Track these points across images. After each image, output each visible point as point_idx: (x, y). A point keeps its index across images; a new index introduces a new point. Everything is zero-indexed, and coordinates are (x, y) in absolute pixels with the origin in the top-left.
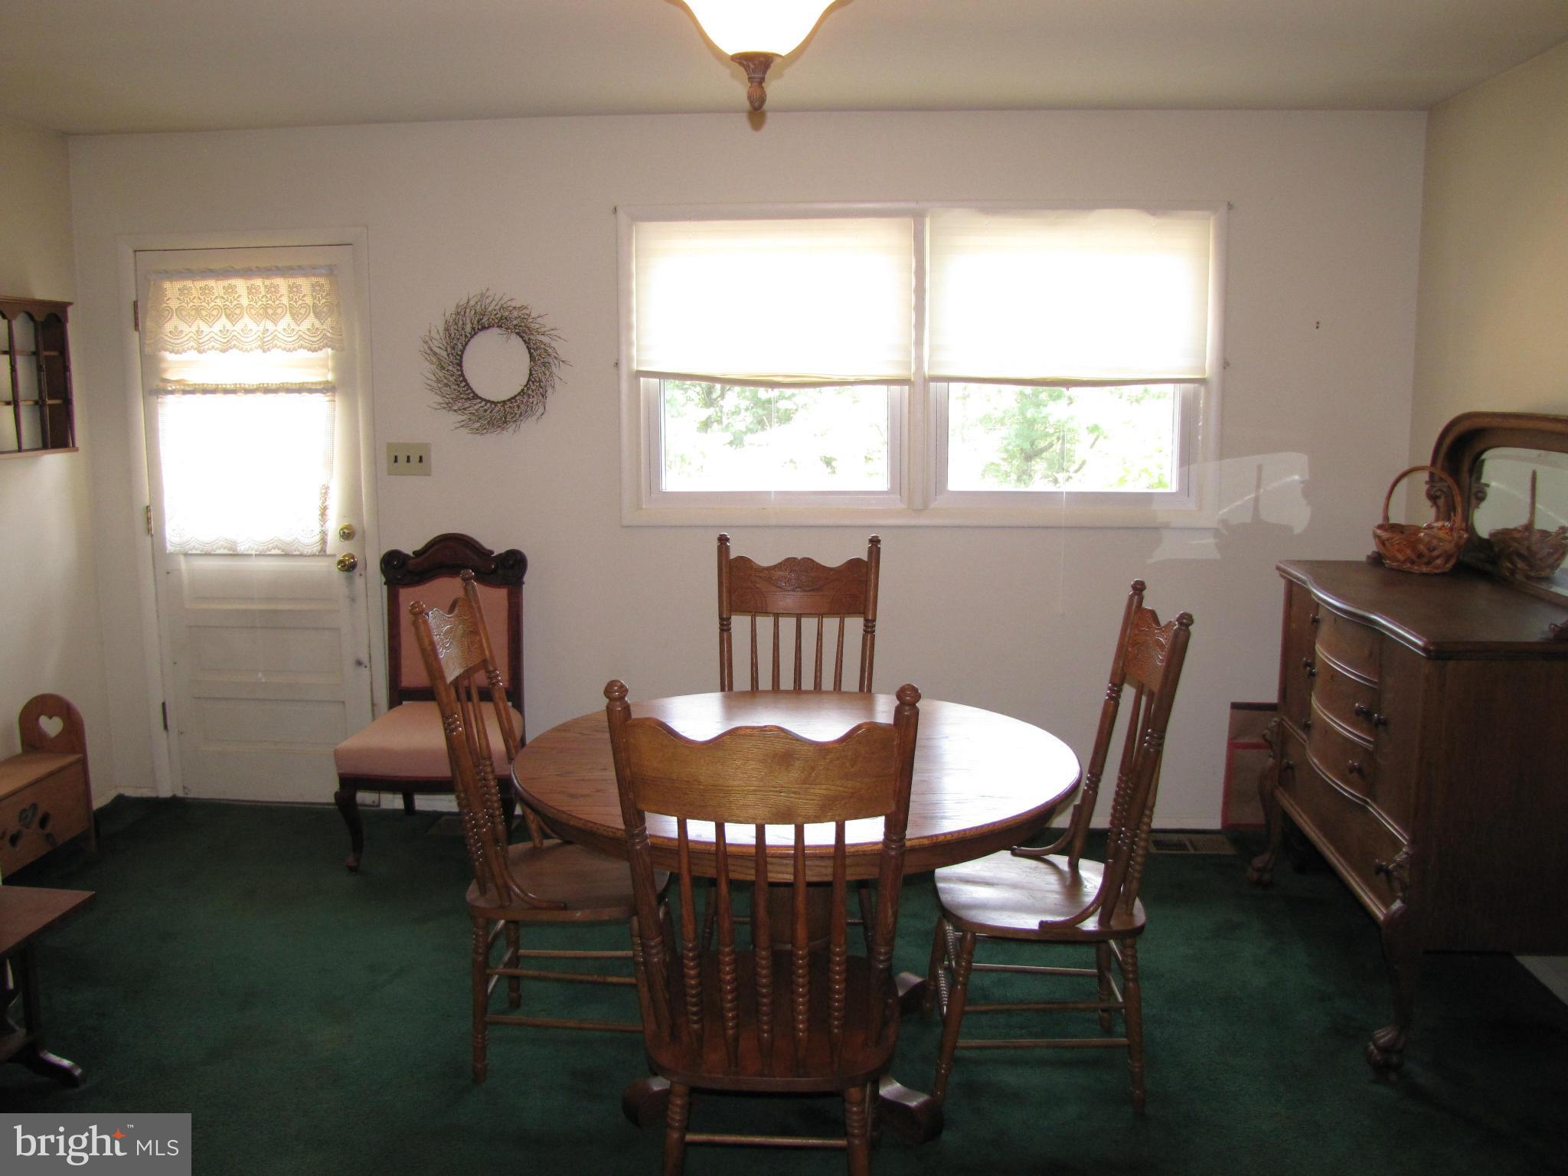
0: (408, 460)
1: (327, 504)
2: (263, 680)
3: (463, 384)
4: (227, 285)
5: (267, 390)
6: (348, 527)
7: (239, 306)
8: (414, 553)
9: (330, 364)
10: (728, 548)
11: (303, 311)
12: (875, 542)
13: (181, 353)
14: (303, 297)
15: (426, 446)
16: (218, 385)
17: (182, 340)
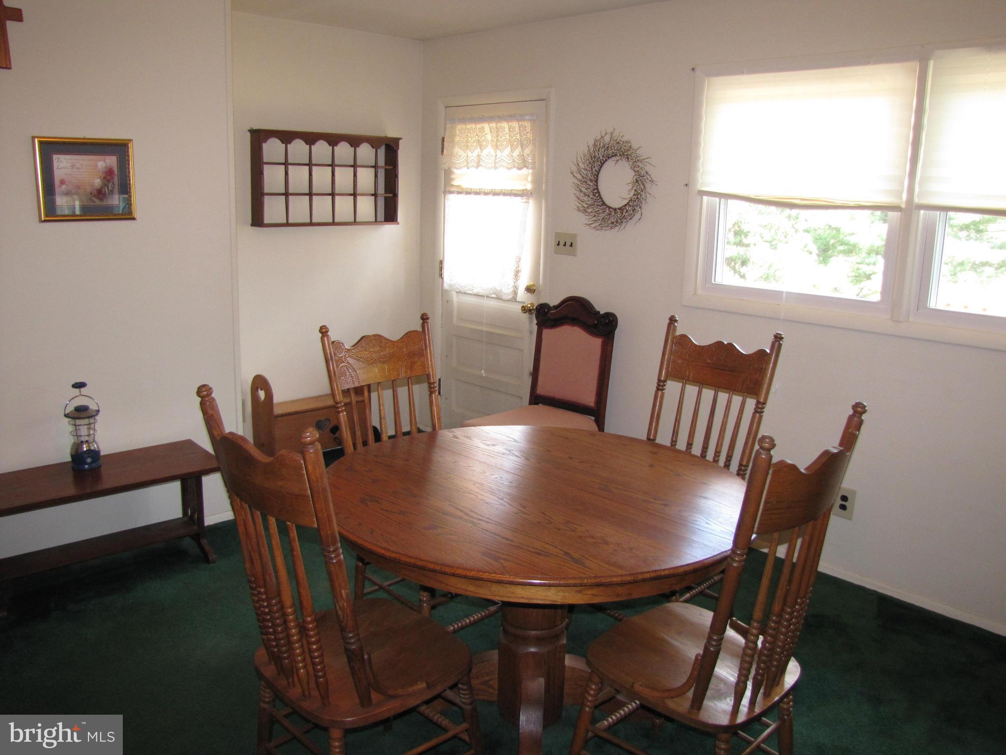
0: (565, 245)
1: (519, 268)
2: (484, 375)
3: (597, 195)
4: (480, 127)
5: (495, 194)
6: (532, 286)
7: (486, 140)
8: (553, 306)
9: (530, 178)
10: (675, 327)
11: (515, 143)
12: (778, 338)
13: (459, 169)
14: (516, 134)
15: (574, 236)
16: (471, 189)
17: (460, 161)
